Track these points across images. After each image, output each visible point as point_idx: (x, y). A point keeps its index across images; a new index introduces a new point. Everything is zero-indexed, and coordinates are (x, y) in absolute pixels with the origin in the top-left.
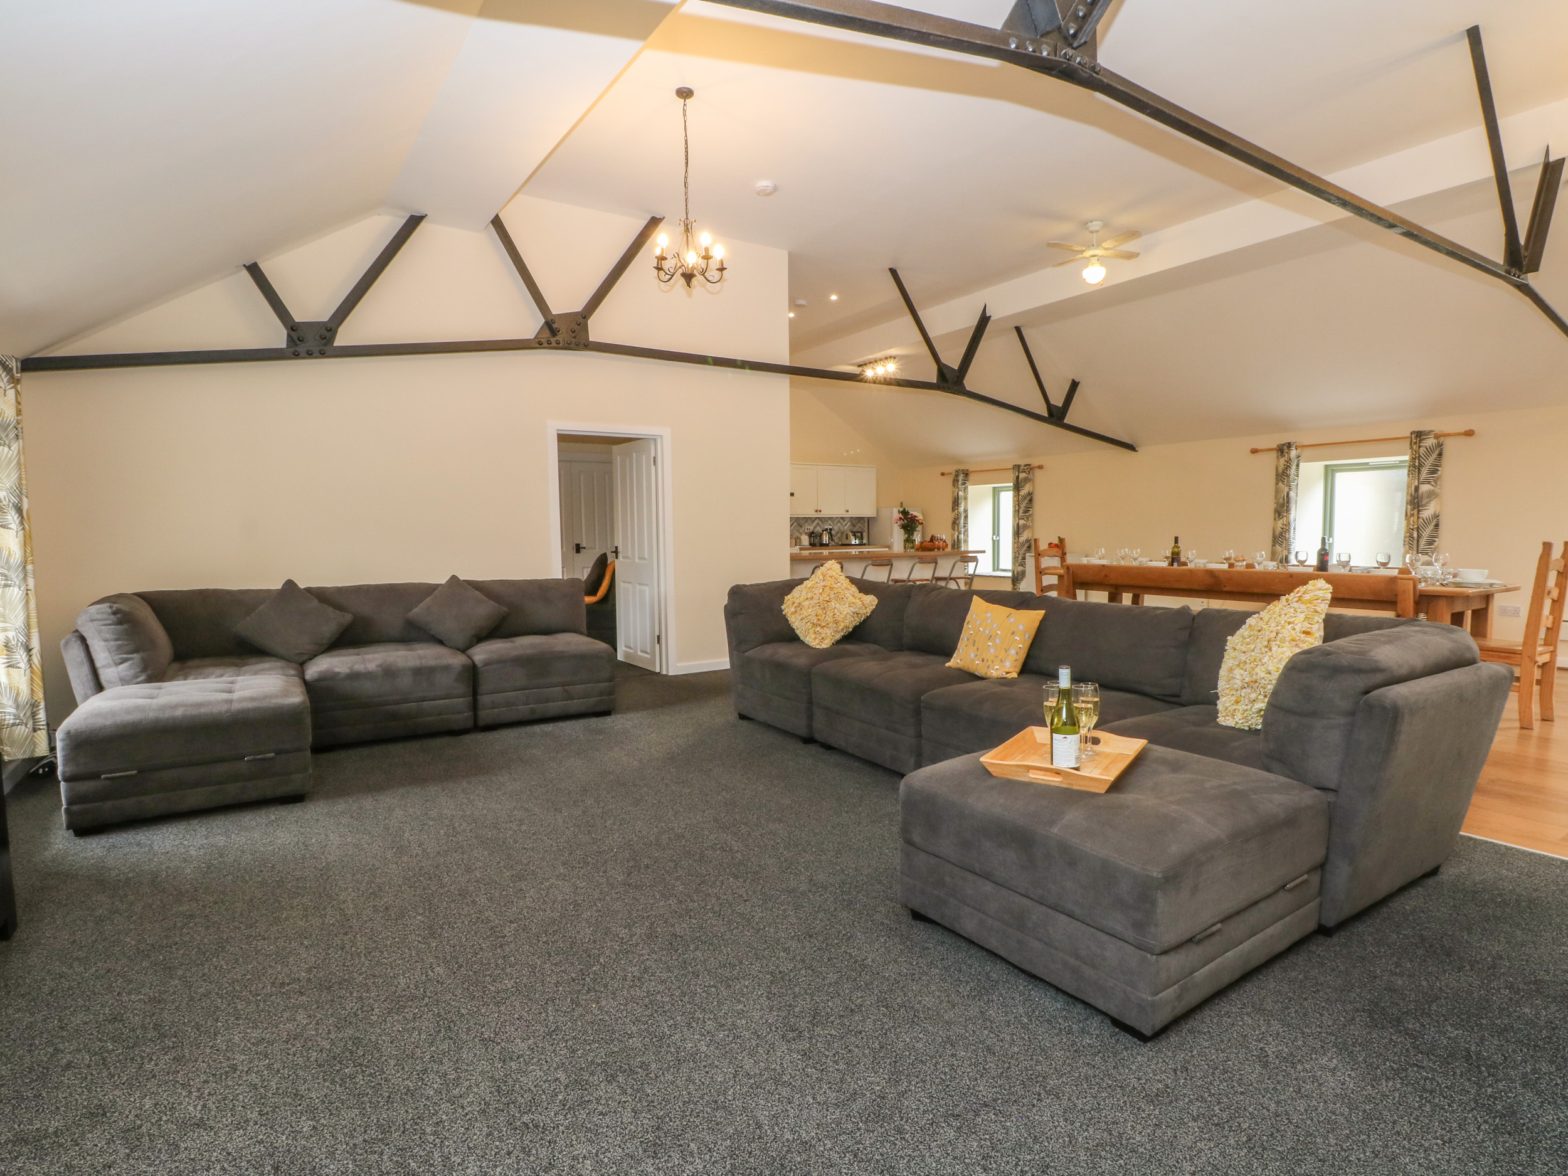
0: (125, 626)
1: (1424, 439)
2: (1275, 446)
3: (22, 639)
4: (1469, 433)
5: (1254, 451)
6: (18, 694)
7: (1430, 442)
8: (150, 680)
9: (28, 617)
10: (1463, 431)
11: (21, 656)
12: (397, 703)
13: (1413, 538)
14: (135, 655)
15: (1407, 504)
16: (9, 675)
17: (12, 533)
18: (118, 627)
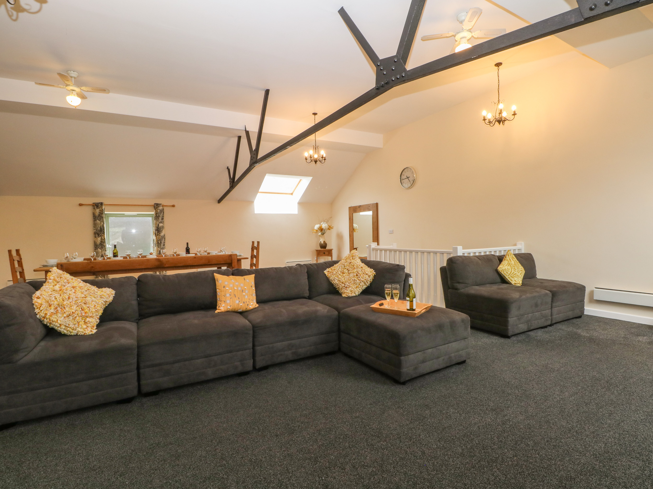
1: (159, 207)
2: (91, 203)
4: (173, 206)
5: (81, 205)
7: (161, 208)
10: (171, 205)
13: (159, 243)
15: (156, 230)
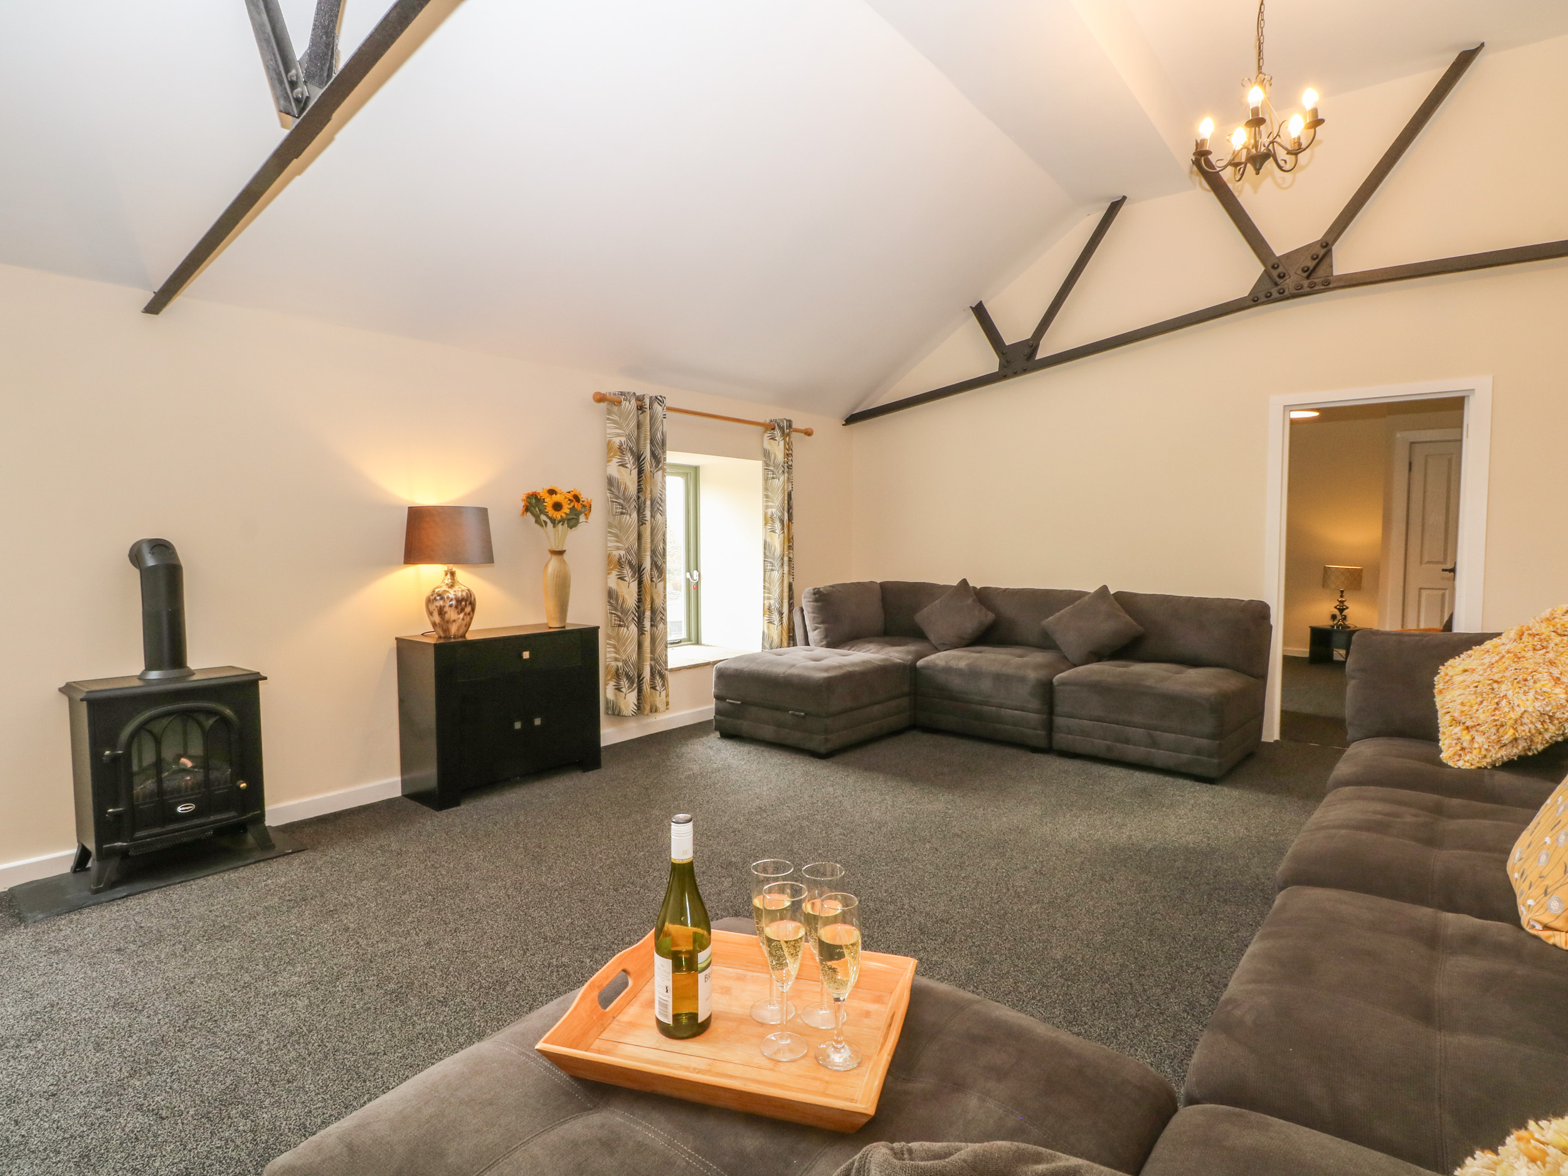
0: (819, 604)
3: (777, 606)
6: (772, 641)
8: (828, 646)
9: (782, 591)
11: (776, 617)
12: (981, 703)
14: (821, 626)
16: (768, 628)
17: (777, 535)
18: (816, 604)
